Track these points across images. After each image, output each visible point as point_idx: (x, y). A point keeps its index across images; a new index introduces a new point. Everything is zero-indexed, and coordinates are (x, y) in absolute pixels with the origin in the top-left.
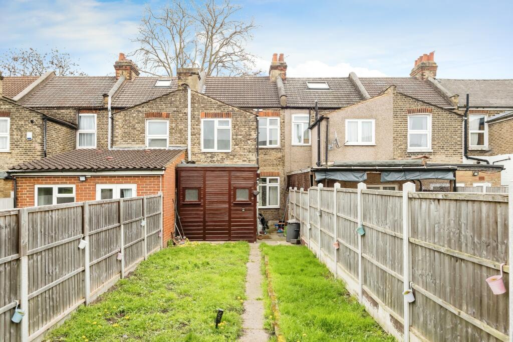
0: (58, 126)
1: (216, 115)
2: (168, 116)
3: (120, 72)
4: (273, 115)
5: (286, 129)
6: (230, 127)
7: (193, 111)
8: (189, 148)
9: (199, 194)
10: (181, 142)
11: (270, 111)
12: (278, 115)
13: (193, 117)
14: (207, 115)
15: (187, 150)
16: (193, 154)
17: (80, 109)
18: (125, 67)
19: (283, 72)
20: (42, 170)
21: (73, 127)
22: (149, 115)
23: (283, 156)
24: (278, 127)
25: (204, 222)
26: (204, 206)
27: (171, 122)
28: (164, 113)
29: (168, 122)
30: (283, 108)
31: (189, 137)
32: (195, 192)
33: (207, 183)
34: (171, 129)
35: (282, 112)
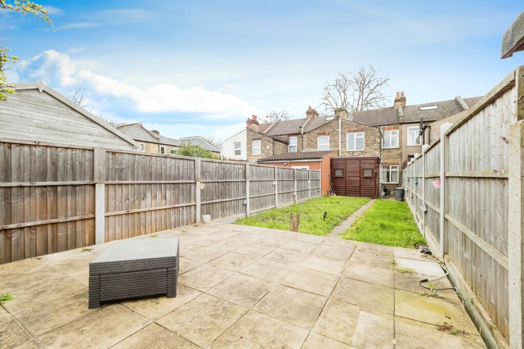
0: (280, 143)
1: (355, 131)
2: (329, 134)
3: (309, 115)
4: (394, 128)
5: (403, 136)
6: (363, 136)
7: (342, 130)
8: (340, 149)
9: (343, 172)
10: (336, 147)
11: (392, 127)
12: (398, 128)
13: (342, 133)
14: (349, 132)
15: (339, 151)
16: (342, 152)
17: (290, 135)
18: (312, 113)
19: (403, 103)
20: (272, 160)
21: (287, 143)
22: (319, 134)
23: (401, 153)
24: (397, 136)
25: (346, 187)
26: (346, 179)
27: (331, 137)
28: (327, 132)
29: (329, 137)
30: (401, 124)
31: (340, 144)
32: (341, 171)
33: (347, 166)
34: (331, 140)
35: (400, 126)
